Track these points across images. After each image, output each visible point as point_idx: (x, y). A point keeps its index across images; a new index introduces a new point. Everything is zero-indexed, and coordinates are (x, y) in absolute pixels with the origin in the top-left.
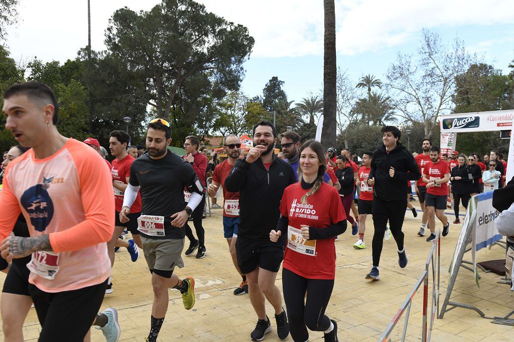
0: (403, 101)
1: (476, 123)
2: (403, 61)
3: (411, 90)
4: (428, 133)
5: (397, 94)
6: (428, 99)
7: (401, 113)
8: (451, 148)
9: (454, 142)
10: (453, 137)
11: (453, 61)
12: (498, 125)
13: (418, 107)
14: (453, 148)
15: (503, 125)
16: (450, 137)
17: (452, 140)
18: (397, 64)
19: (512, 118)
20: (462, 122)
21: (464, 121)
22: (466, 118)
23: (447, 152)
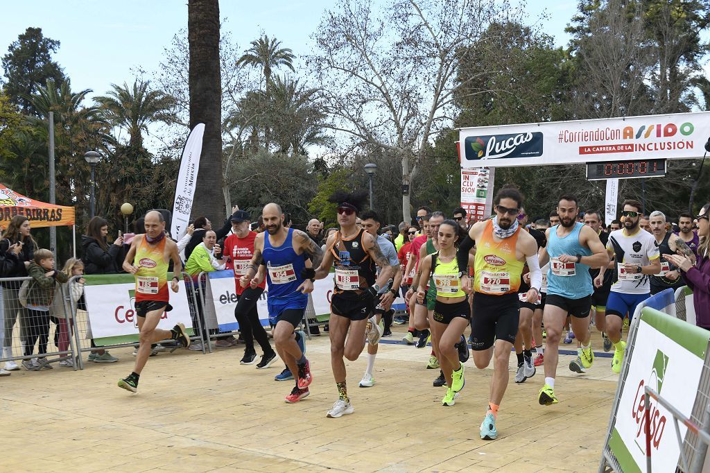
0: (354, 98)
1: (535, 145)
2: (354, 8)
3: (370, 74)
4: (410, 172)
5: (342, 81)
6: (405, 95)
7: (352, 126)
8: (483, 201)
9: (490, 187)
10: (487, 176)
11: (460, 12)
12: (582, 150)
13: (386, 113)
14: (487, 200)
15: (593, 150)
16: (482, 178)
17: (486, 185)
18: (340, 12)
19: (609, 135)
20: (506, 145)
21: (511, 143)
22: (514, 136)
23: (476, 210)
